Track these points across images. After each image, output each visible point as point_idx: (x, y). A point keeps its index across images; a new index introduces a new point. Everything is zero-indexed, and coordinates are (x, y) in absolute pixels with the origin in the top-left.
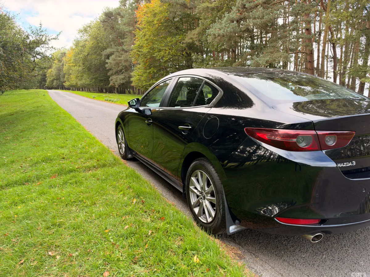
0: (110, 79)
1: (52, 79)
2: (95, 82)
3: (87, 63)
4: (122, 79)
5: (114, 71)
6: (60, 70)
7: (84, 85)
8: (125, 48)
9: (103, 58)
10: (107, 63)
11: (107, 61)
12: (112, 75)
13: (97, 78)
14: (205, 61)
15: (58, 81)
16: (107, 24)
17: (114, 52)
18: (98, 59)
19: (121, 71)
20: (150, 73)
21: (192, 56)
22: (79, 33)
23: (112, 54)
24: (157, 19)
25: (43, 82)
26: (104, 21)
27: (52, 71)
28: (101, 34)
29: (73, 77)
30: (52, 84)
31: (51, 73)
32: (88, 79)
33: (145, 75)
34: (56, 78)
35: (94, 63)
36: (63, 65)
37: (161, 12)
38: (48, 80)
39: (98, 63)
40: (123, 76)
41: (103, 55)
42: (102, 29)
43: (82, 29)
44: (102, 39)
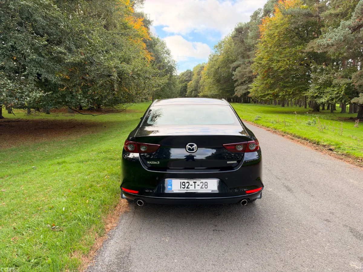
0: (235, 90)
1: (191, 90)
2: (222, 92)
3: (217, 76)
4: (245, 89)
5: (240, 82)
6: (198, 82)
7: (213, 95)
8: (250, 60)
9: (231, 70)
10: (233, 75)
11: (234, 73)
12: (238, 85)
13: (224, 89)
14: (325, 71)
15: (196, 91)
16: (237, 38)
17: (240, 64)
18: (226, 72)
19: (244, 82)
20: (267, 83)
21: (310, 65)
22: (215, 48)
23: (238, 66)
24: (277, 31)
25: (184, 93)
26: (234, 37)
27: (192, 83)
28: (232, 48)
29: (206, 88)
30: (191, 94)
31: (191, 84)
32: (216, 90)
33: (262, 86)
34: (194, 89)
35: (223, 75)
36: (201, 77)
37: (282, 25)
38: (189, 91)
39: (226, 75)
40: (246, 87)
41: (231, 68)
42: (233, 44)
43: (217, 45)
44: (232, 53)
